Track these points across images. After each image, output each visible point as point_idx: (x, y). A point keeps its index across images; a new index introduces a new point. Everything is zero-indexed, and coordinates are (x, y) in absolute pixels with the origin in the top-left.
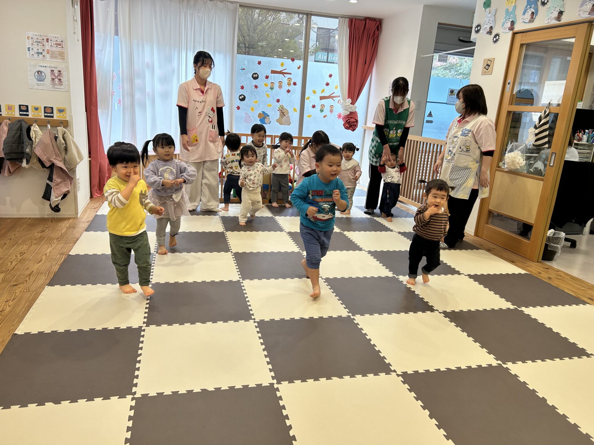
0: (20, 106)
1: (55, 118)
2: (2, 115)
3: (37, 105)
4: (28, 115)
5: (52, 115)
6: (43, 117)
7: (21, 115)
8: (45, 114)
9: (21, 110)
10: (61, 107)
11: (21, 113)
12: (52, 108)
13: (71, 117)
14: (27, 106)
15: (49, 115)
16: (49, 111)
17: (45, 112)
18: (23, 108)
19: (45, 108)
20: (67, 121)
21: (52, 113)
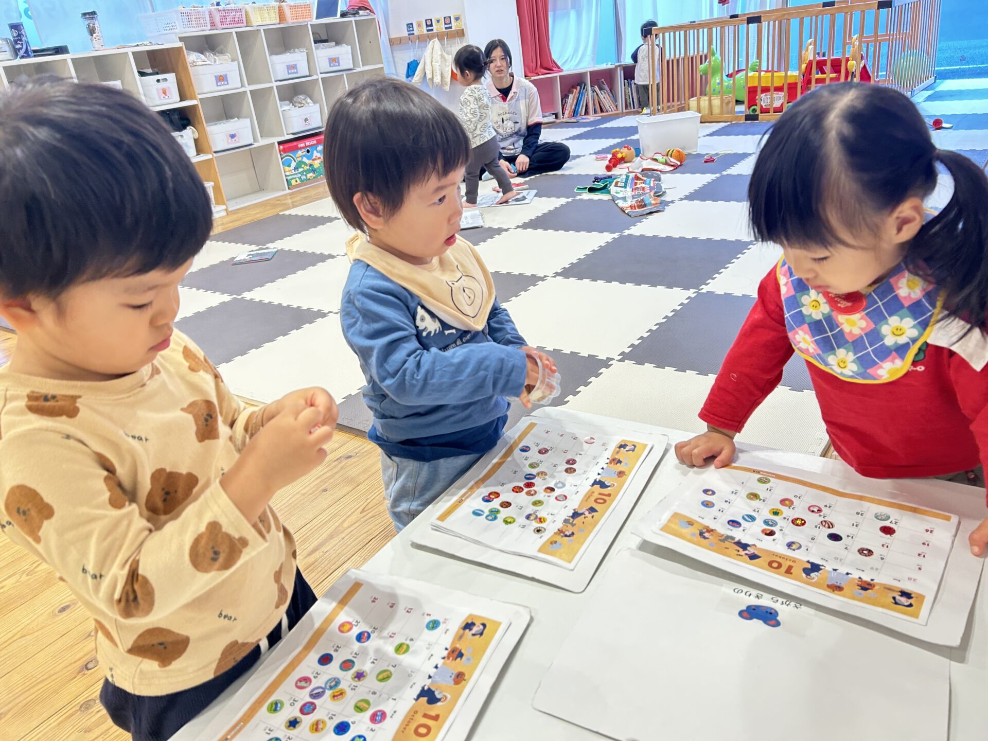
0: (426, 20)
1: (453, 28)
2: (415, 34)
3: (438, 17)
4: (432, 30)
5: (450, 25)
6: (444, 30)
7: (428, 31)
8: (446, 26)
9: (427, 26)
10: (457, 14)
11: (428, 28)
12: (450, 17)
13: (465, 24)
14: (431, 20)
15: (448, 26)
16: (448, 21)
17: (445, 24)
18: (429, 23)
19: (445, 18)
20: (463, 29)
21: (450, 23)
